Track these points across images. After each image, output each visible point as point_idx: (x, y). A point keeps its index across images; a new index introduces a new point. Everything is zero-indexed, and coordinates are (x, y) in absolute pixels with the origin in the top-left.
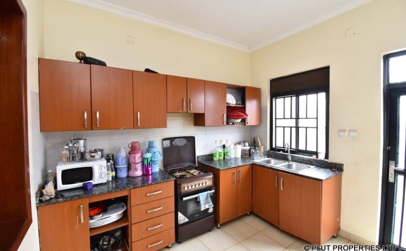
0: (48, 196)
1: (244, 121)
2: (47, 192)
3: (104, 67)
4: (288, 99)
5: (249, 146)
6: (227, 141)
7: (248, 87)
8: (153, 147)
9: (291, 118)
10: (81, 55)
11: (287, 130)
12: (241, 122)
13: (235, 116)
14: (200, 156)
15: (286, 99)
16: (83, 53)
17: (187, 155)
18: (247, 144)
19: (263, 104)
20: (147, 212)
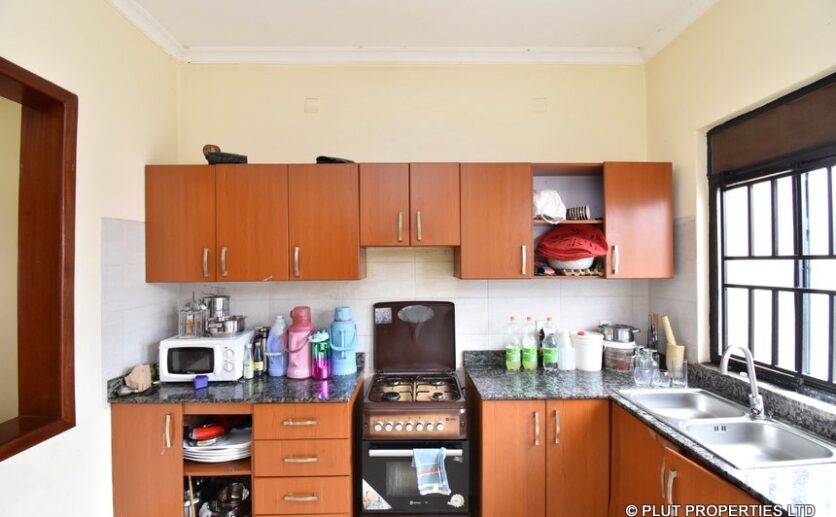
0: (130, 388)
1: (599, 264)
2: (131, 382)
3: (242, 165)
4: (762, 189)
5: (632, 339)
6: (549, 319)
7: (612, 164)
8: (340, 321)
9: (775, 256)
10: (213, 150)
11: (763, 299)
12: (592, 268)
13: (561, 251)
14: (472, 352)
15: (756, 187)
16: (217, 148)
17: (432, 345)
18: (624, 334)
19: (683, 212)
20: (283, 460)
